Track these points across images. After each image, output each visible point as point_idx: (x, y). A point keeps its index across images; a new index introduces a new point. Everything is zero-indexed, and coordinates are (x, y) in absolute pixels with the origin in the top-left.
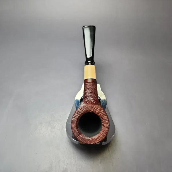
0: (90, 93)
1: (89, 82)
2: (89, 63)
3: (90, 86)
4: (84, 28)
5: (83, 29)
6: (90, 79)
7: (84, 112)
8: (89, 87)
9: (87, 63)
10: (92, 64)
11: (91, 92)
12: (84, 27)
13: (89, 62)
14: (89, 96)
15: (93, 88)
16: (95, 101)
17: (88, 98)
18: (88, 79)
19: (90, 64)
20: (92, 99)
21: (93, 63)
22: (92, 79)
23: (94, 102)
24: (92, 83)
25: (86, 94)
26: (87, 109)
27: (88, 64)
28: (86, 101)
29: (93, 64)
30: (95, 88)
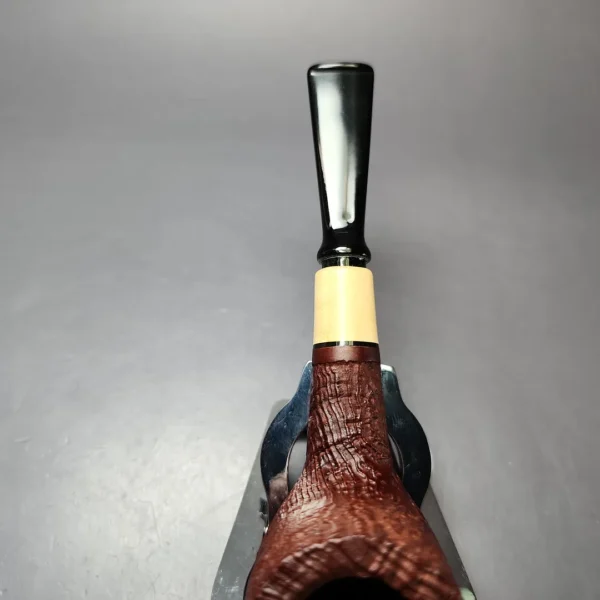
0: (348, 421)
1: (342, 362)
2: (342, 259)
3: (347, 383)
4: (313, 74)
5: (310, 79)
6: (348, 343)
7: (313, 583)
8: (344, 387)
9: (328, 257)
10: (354, 262)
11: (355, 421)
12: (314, 68)
13: (341, 249)
14: (340, 441)
15: (363, 395)
16: (376, 468)
17: (336, 455)
18: (334, 344)
19: (345, 265)
20: (358, 458)
21: (360, 256)
22: (356, 343)
23: (368, 475)
24: (357, 366)
25: (327, 429)
26: (343, 560)
27: (336, 263)
28: (325, 473)
29: (362, 264)
30: (372, 396)
